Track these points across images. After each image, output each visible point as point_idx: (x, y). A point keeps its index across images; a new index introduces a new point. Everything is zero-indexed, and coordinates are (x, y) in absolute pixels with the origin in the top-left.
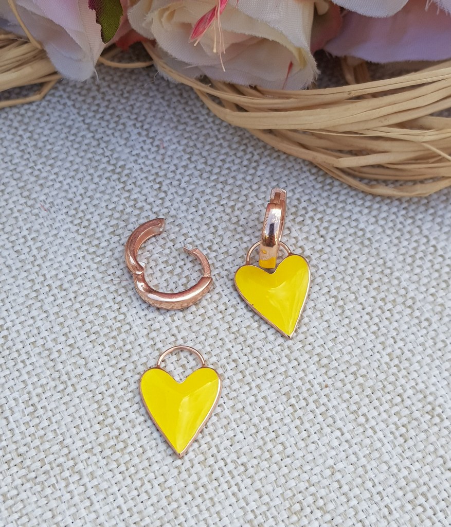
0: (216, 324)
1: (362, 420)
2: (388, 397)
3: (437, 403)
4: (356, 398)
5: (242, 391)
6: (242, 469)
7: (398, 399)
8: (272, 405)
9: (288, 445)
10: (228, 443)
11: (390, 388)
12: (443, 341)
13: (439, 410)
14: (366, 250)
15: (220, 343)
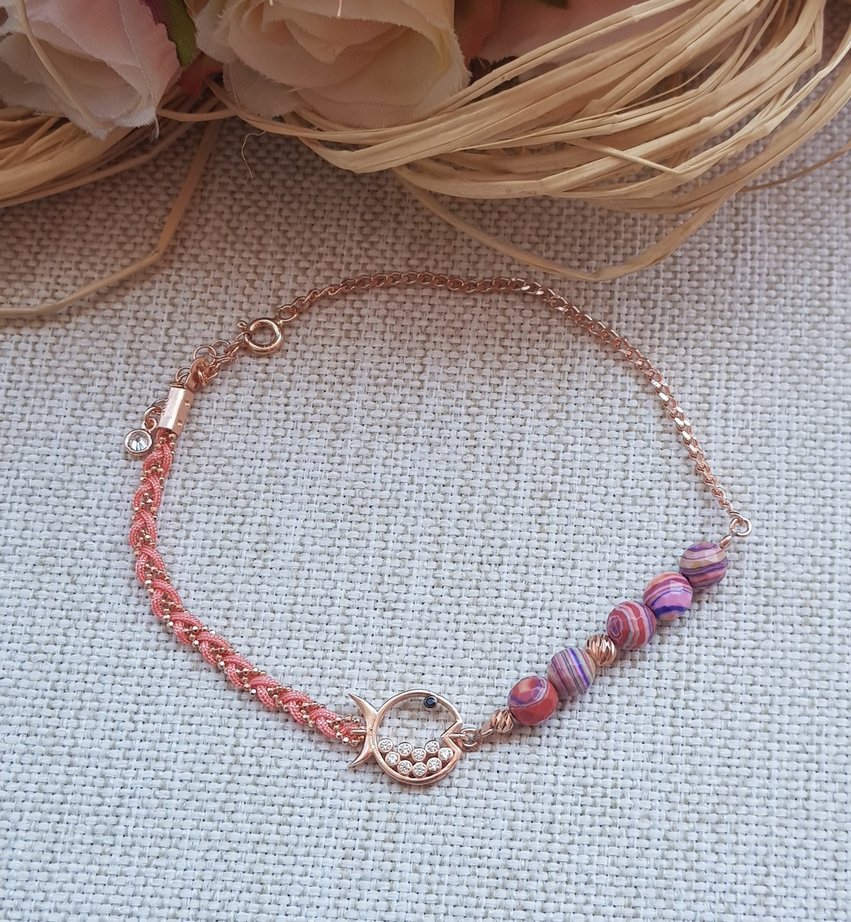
0: (122, 328)
1: (185, 517)
2: (232, 510)
3: (276, 547)
4: (198, 492)
5: (91, 414)
6: (29, 491)
7: (239, 519)
8: (108, 447)
9: (91, 495)
10: (35, 457)
11: (241, 502)
12: (339, 489)
13: (270, 555)
14: (344, 342)
15: (109, 351)
